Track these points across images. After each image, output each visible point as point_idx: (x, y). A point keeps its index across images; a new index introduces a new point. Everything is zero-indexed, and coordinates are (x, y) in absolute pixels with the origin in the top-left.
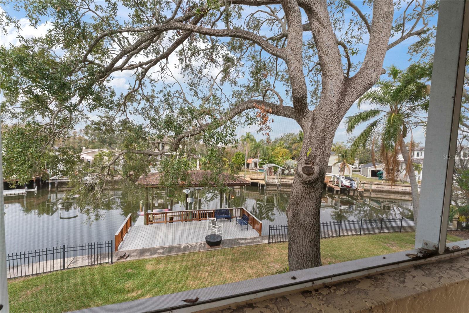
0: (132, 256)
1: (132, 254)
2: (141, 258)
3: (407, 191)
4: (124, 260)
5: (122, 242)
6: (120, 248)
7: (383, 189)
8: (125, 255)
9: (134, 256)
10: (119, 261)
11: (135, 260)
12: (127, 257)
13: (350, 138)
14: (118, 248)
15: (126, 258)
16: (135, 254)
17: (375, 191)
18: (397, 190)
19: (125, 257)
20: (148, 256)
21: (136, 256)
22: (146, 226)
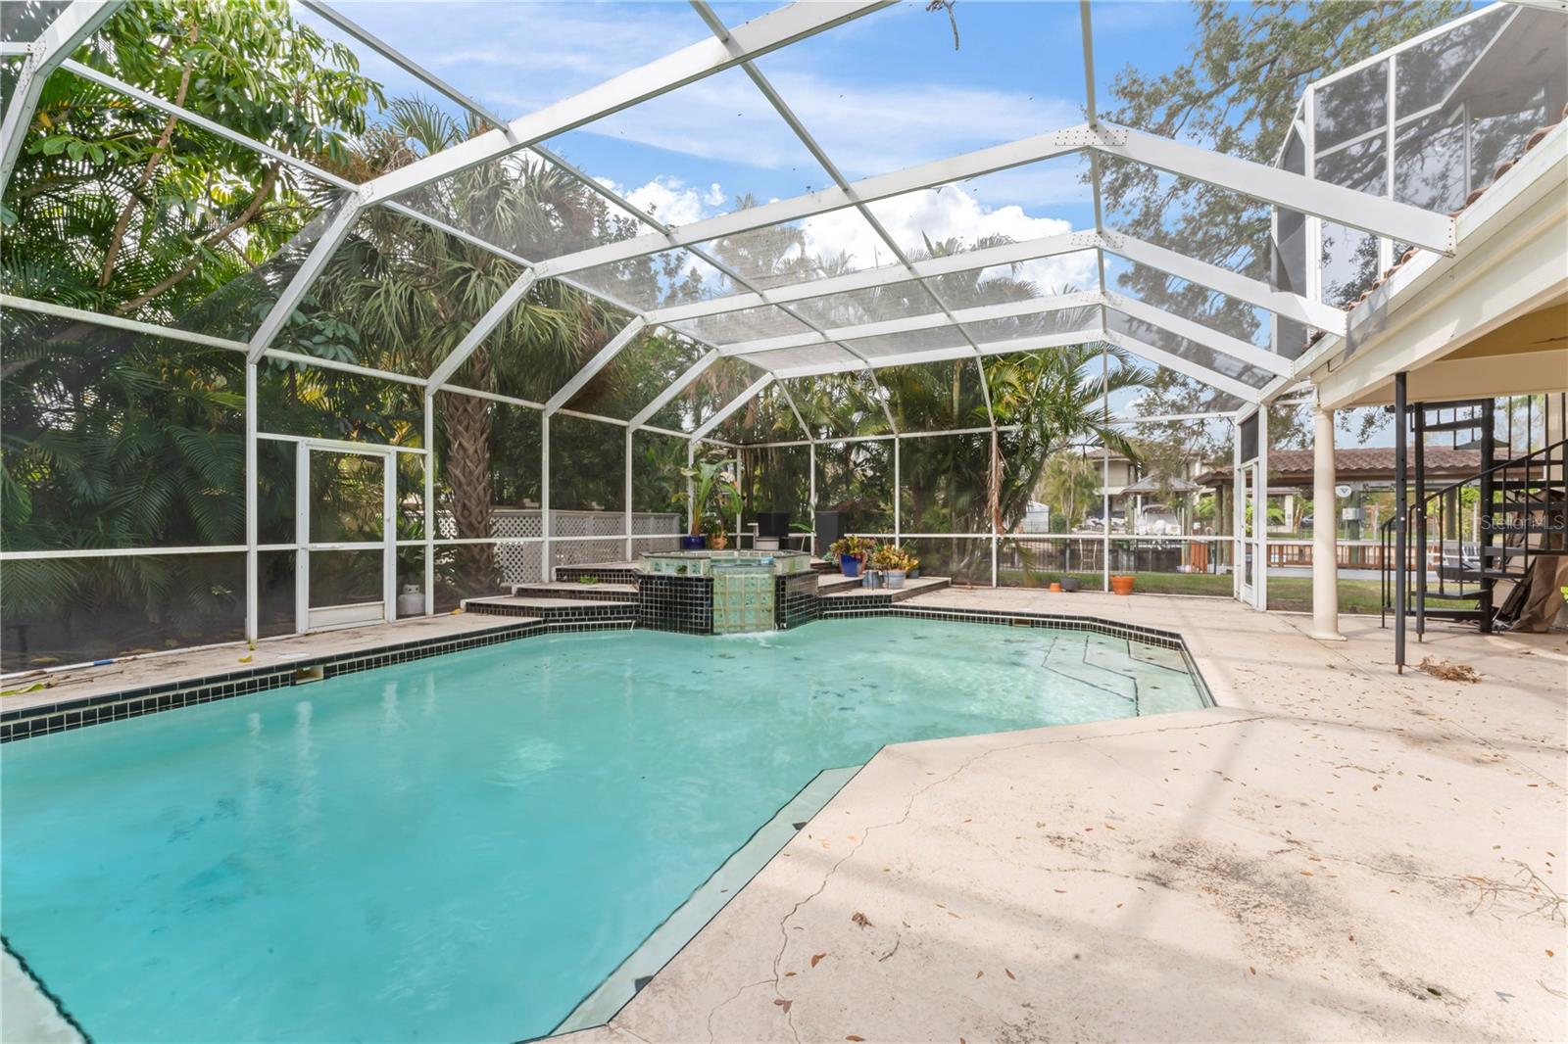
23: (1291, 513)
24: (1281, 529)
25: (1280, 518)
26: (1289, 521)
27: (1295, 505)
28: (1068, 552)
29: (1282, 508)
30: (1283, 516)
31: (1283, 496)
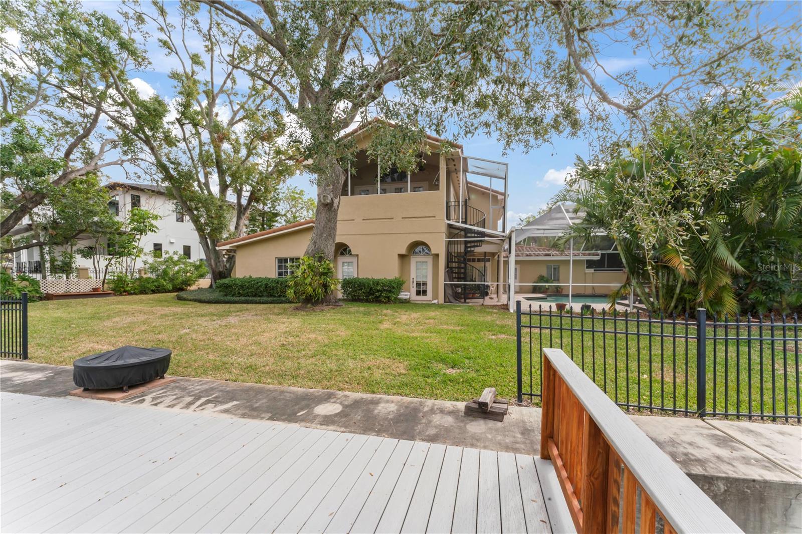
16: (438, 419)
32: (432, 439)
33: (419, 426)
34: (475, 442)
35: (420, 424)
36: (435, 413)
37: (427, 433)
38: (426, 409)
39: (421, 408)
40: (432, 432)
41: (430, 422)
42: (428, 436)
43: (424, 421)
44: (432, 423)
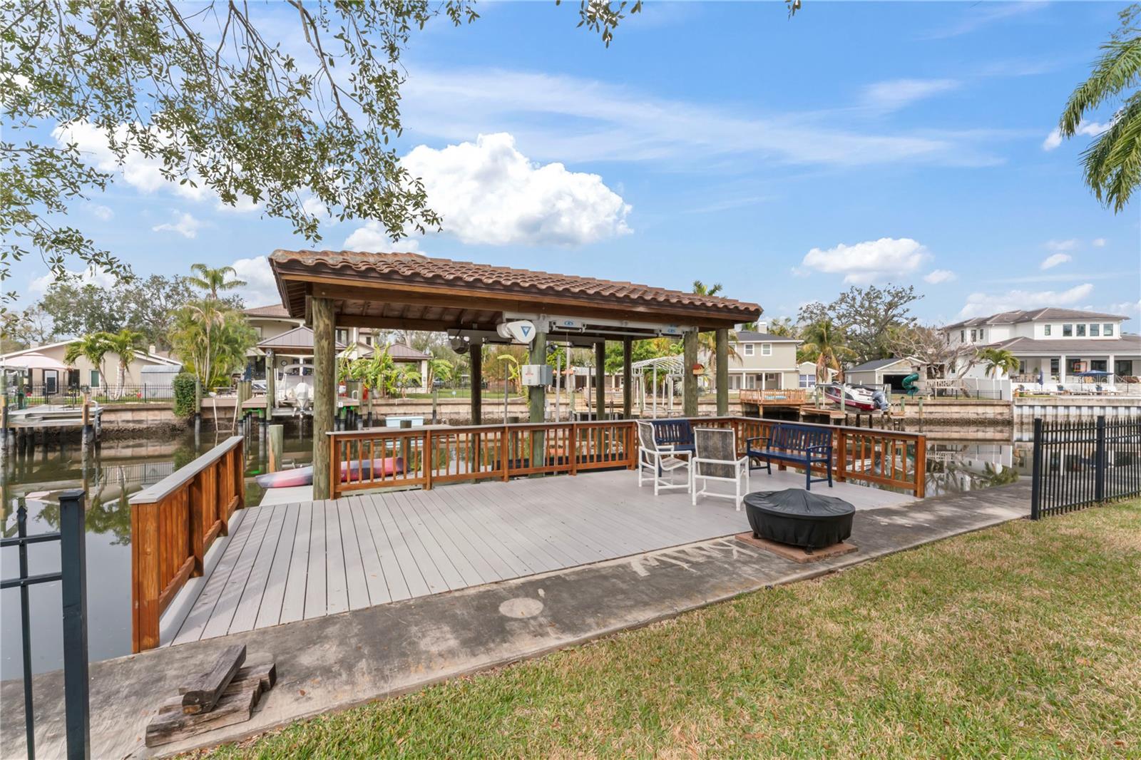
0: (308, 674)
1: (307, 659)
2: (401, 682)
3: (988, 416)
4: (236, 727)
5: (191, 584)
6: (182, 625)
7: (932, 416)
8: (237, 675)
9: (327, 672)
10: (180, 744)
11: (352, 707)
12: (264, 689)
13: (804, 308)
14: (166, 622)
15: (256, 704)
16: (330, 652)
17: (912, 422)
18: (966, 416)
19: (245, 696)
20: (452, 653)
21: (348, 665)
22: (330, 502)
23: (426, 376)
24: (419, 391)
25: (418, 380)
26: (424, 383)
27: (429, 370)
28: (198, 422)
29: (419, 371)
30: (420, 378)
31: (420, 361)
32: (327, 621)
33: (356, 631)
34: (260, 638)
35: (356, 635)
36: (341, 662)
37: (338, 626)
38: (363, 664)
39: (374, 664)
40: (331, 630)
41: (341, 643)
42: (335, 624)
43: (354, 641)
44: (337, 642)
